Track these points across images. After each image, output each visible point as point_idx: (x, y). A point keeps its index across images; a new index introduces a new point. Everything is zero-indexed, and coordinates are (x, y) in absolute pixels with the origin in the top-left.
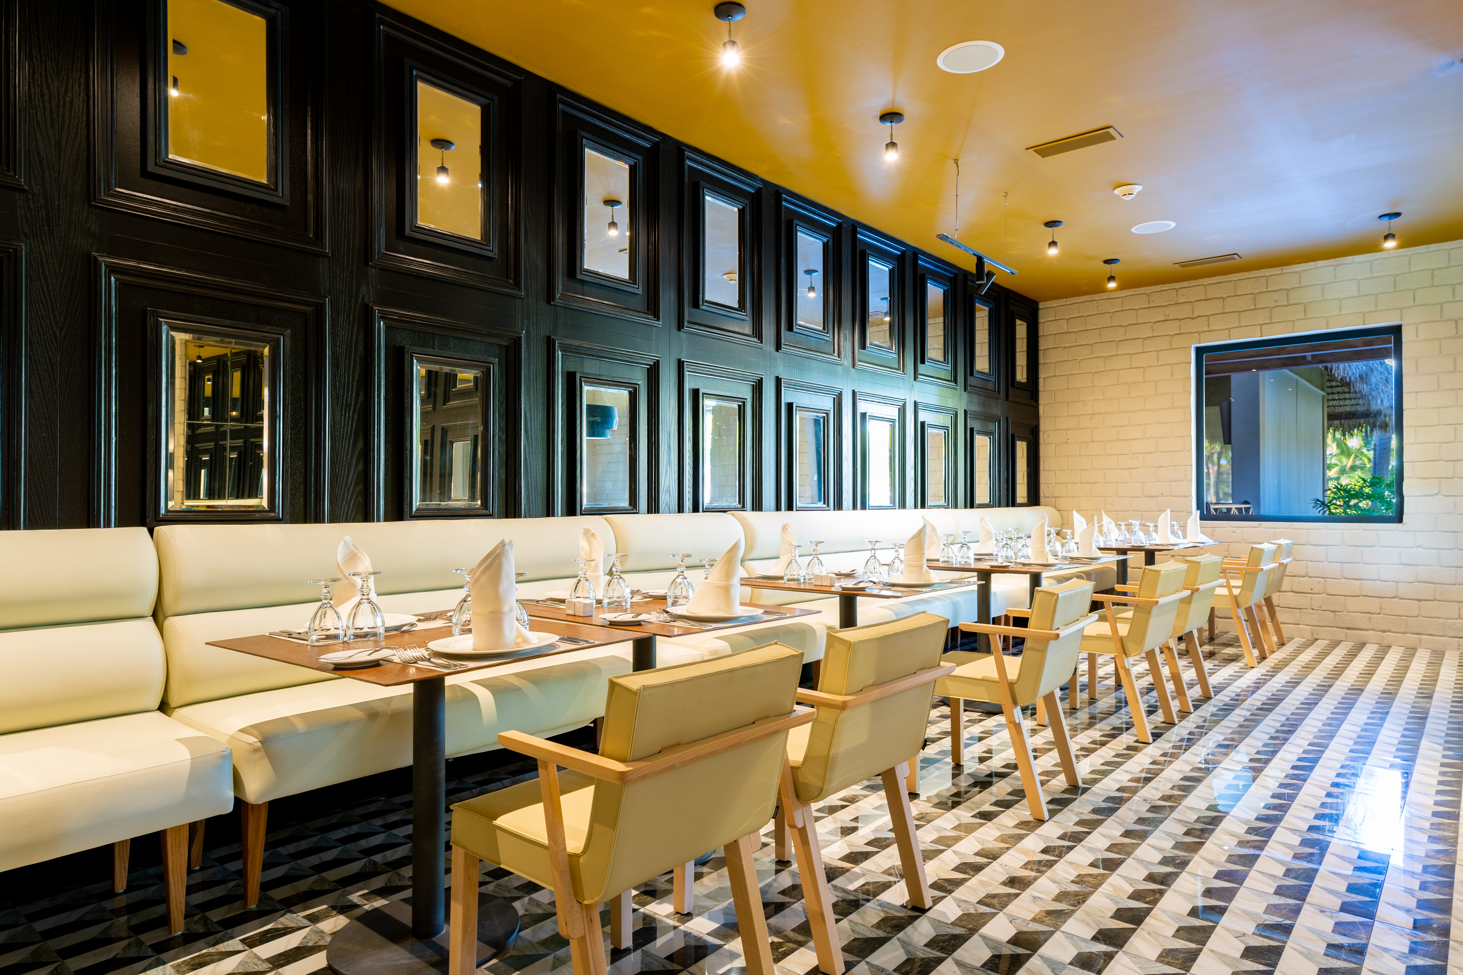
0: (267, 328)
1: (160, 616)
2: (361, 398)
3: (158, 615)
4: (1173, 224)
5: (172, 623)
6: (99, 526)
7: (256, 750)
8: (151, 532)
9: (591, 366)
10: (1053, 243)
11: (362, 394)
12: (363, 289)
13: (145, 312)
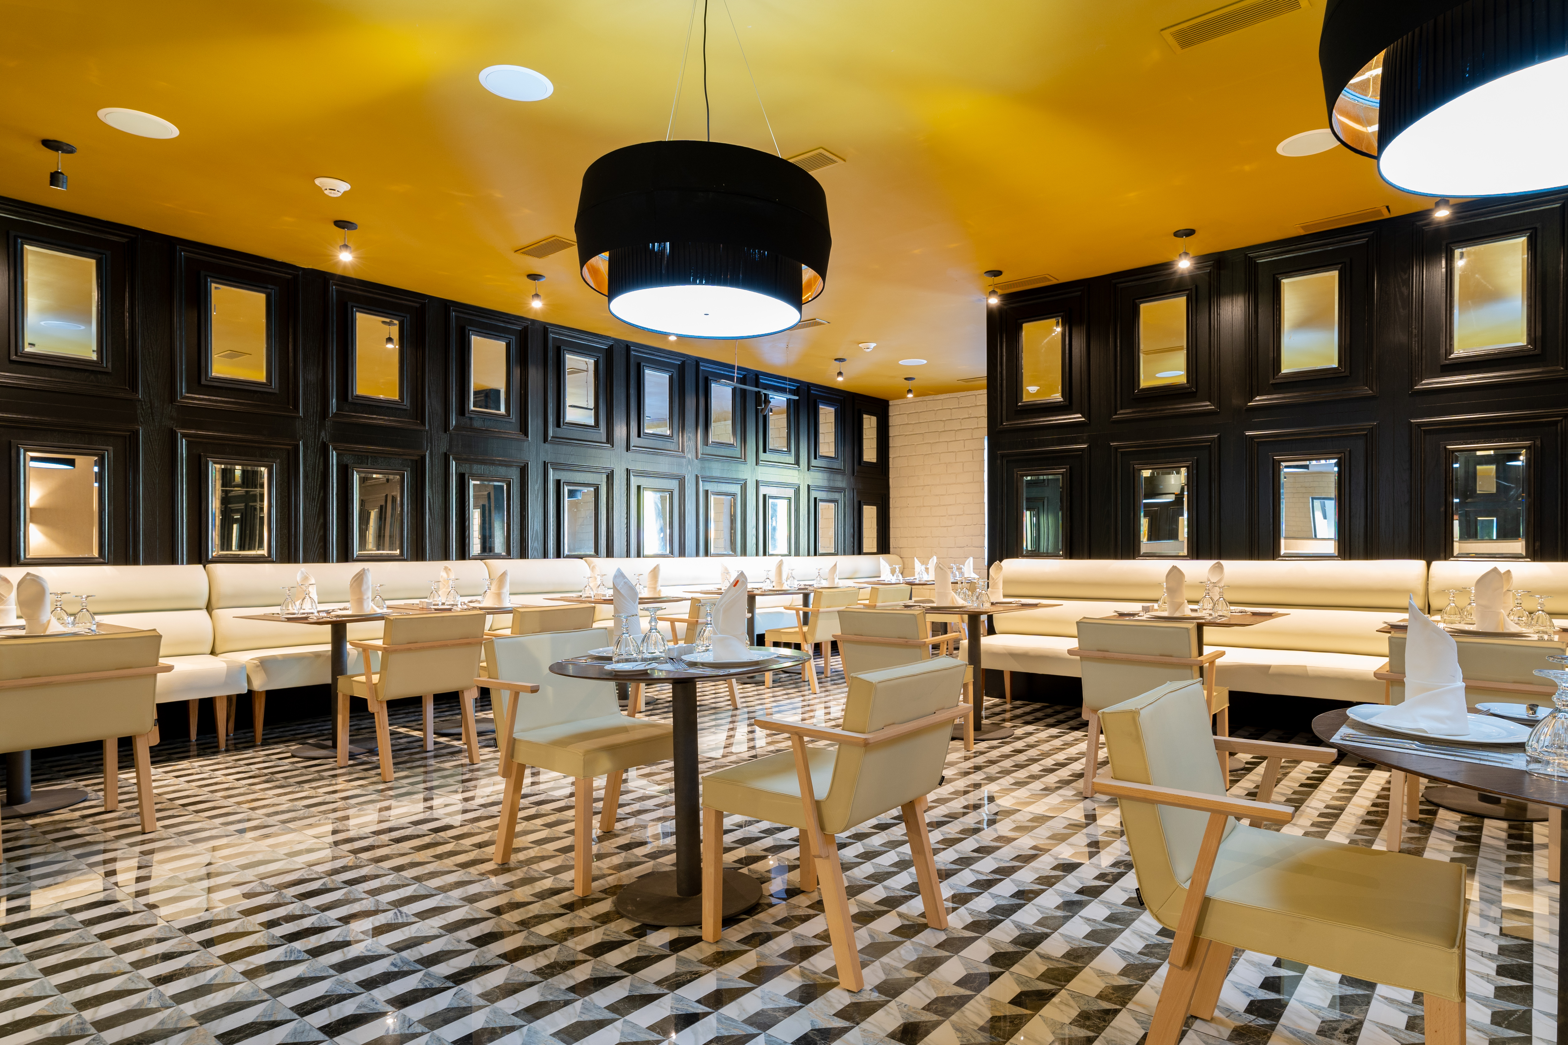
0: (266, 459)
1: (210, 610)
2: (321, 495)
3: (209, 608)
4: (925, 362)
5: (217, 612)
6: (178, 564)
7: (258, 666)
8: (204, 567)
9: (477, 468)
10: (840, 374)
11: (322, 492)
12: (323, 434)
13: (200, 456)
